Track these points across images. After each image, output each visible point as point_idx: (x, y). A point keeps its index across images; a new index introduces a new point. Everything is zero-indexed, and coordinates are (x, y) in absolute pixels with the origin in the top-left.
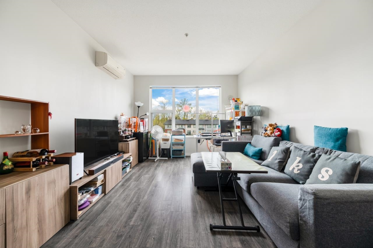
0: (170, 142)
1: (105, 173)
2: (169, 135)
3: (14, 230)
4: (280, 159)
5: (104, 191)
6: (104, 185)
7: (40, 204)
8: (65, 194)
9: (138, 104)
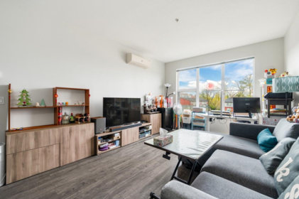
0: (190, 118)
1: (121, 133)
2: (189, 112)
3: (64, 148)
4: (278, 156)
5: (120, 144)
6: (120, 140)
7: (77, 140)
8: (92, 139)
9: (166, 85)
